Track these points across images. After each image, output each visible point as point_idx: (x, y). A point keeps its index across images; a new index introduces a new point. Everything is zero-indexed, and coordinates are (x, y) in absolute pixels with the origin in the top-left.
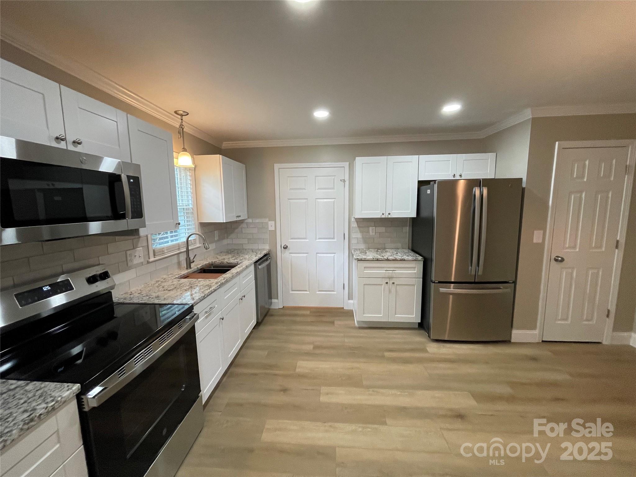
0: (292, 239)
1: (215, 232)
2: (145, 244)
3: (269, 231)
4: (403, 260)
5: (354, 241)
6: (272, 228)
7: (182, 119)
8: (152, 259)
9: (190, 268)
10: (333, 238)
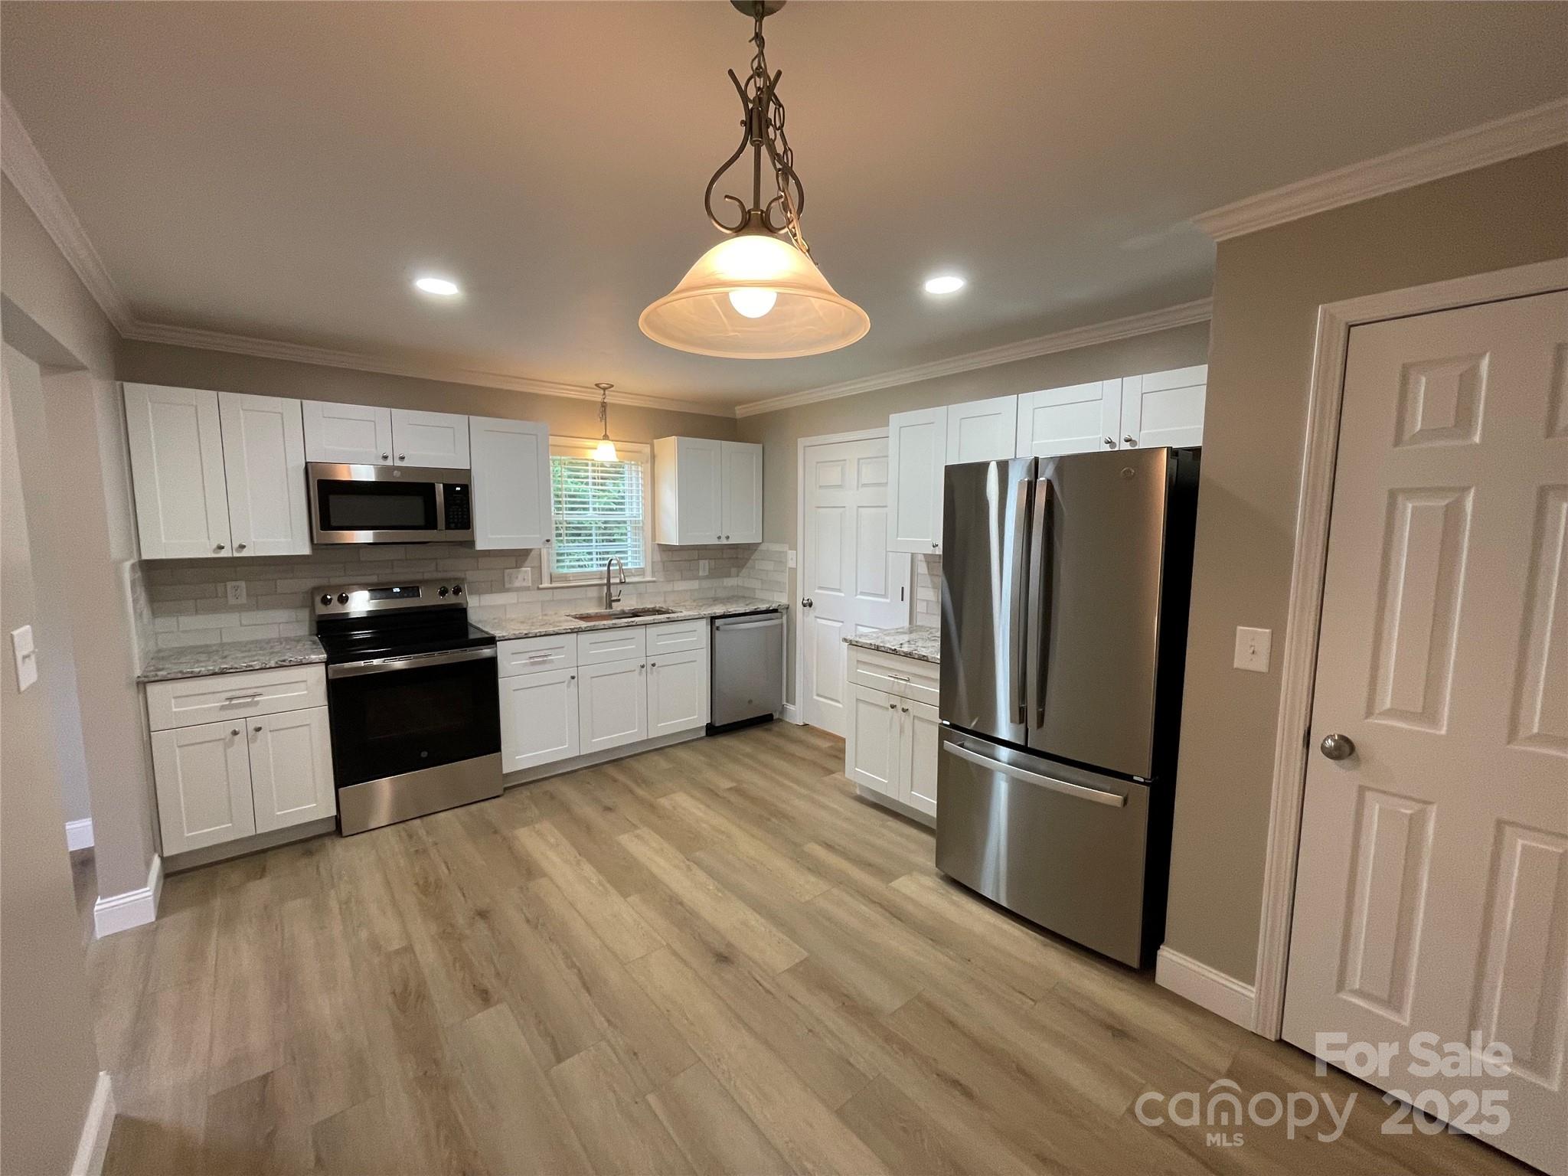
0: (820, 588)
1: (702, 562)
2: (536, 564)
3: (790, 568)
4: (925, 658)
5: (921, 607)
6: (791, 564)
7: (604, 394)
8: (546, 584)
9: (610, 607)
10: (885, 596)
